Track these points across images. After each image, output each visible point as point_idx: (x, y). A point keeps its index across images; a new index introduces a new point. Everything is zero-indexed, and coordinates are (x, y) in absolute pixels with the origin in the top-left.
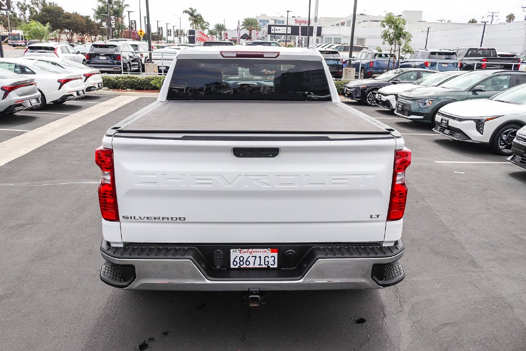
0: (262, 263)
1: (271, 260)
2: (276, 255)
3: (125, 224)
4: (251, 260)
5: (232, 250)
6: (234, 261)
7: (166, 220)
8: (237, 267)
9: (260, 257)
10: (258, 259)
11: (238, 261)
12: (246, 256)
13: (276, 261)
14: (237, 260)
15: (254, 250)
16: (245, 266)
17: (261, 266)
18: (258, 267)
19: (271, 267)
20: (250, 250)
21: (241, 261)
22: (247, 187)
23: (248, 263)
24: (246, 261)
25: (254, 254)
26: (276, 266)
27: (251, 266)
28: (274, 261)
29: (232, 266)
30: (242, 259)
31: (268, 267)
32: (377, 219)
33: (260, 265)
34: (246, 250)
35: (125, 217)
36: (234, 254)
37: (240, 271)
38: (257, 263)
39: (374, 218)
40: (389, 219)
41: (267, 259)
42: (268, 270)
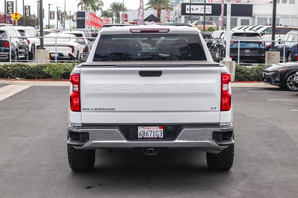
0: (155, 135)
1: (159, 133)
2: (162, 130)
4: (149, 133)
5: (139, 127)
6: (140, 134)
7: (105, 110)
8: (141, 137)
9: (154, 131)
10: (153, 133)
11: (142, 134)
12: (146, 130)
14: (142, 133)
15: (150, 127)
16: (146, 137)
17: (154, 137)
19: (160, 137)
20: (148, 127)
21: (143, 134)
22: (146, 91)
23: (147, 135)
24: (147, 134)
25: (150, 130)
26: (162, 137)
27: (149, 137)
28: (161, 133)
29: (139, 137)
30: (144, 132)
31: (158, 137)
32: (214, 110)
33: (154, 136)
34: (146, 127)
35: (84, 109)
36: (140, 130)
37: (143, 139)
38: (152, 135)
39: (213, 109)
40: (221, 110)
41: (157, 133)
42: (158, 139)
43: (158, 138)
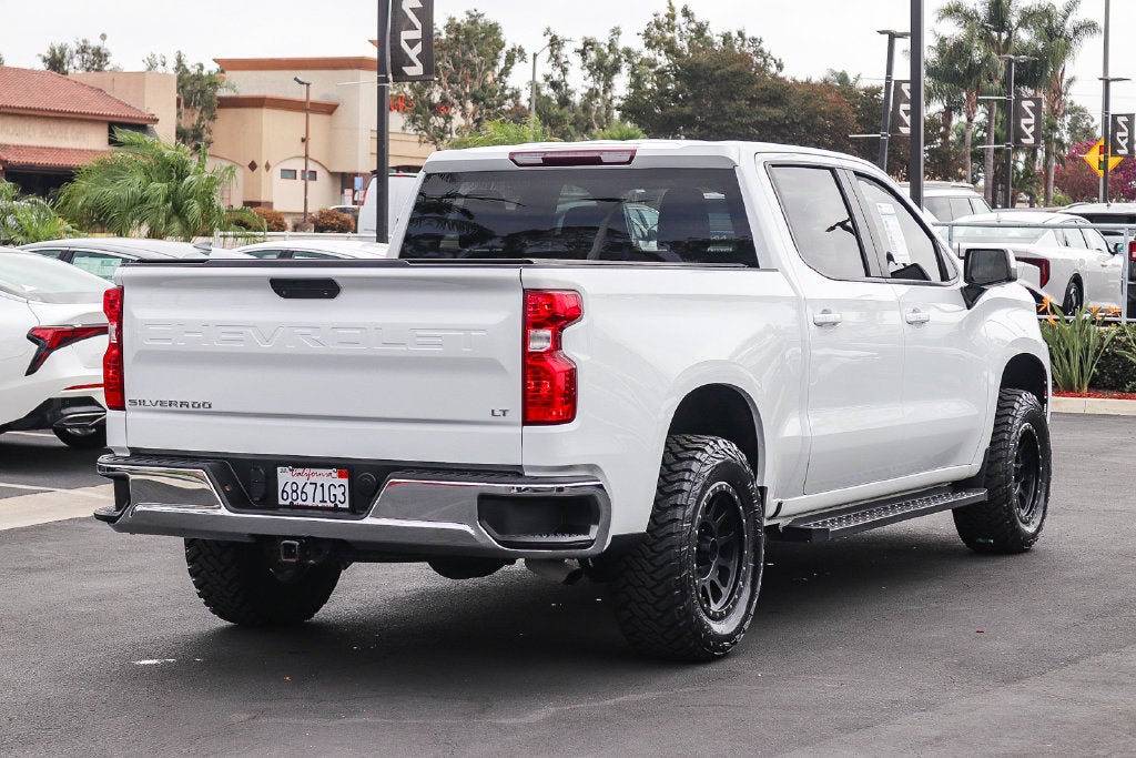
0: (326, 499)
1: (339, 492)
2: (345, 481)
3: (133, 414)
4: (309, 489)
5: (279, 469)
6: (283, 491)
7: (184, 408)
8: (287, 503)
9: (322, 485)
10: (319, 489)
11: (290, 492)
12: (301, 481)
13: (347, 494)
14: (288, 489)
15: (313, 470)
16: (300, 502)
17: (325, 505)
18: (320, 505)
19: (340, 506)
20: (307, 471)
21: (293, 491)
22: (290, 348)
23: (304, 497)
24: (302, 492)
25: (313, 479)
26: (346, 505)
27: (309, 503)
28: (343, 494)
29: (281, 502)
30: (295, 487)
31: (336, 505)
32: (502, 419)
33: (323, 501)
34: (300, 470)
35: (133, 402)
36: (284, 477)
37: (293, 508)
38: (319, 497)
39: (497, 417)
40: (526, 422)
41: (333, 491)
42: (335, 511)
43: (336, 509)
